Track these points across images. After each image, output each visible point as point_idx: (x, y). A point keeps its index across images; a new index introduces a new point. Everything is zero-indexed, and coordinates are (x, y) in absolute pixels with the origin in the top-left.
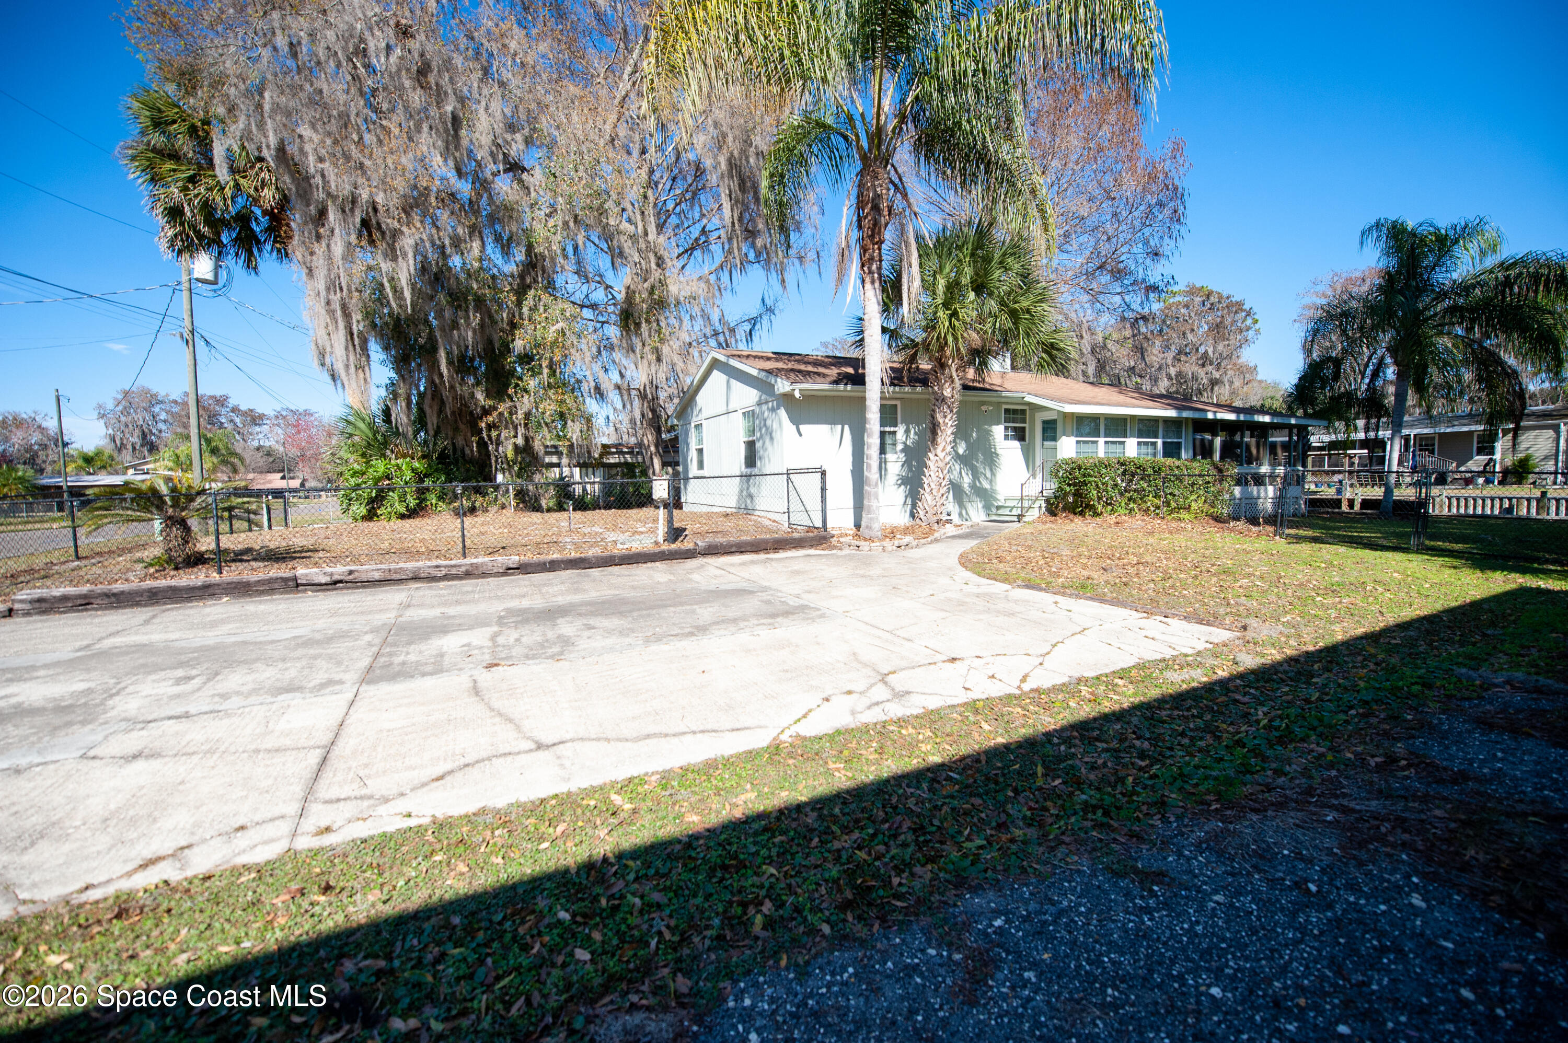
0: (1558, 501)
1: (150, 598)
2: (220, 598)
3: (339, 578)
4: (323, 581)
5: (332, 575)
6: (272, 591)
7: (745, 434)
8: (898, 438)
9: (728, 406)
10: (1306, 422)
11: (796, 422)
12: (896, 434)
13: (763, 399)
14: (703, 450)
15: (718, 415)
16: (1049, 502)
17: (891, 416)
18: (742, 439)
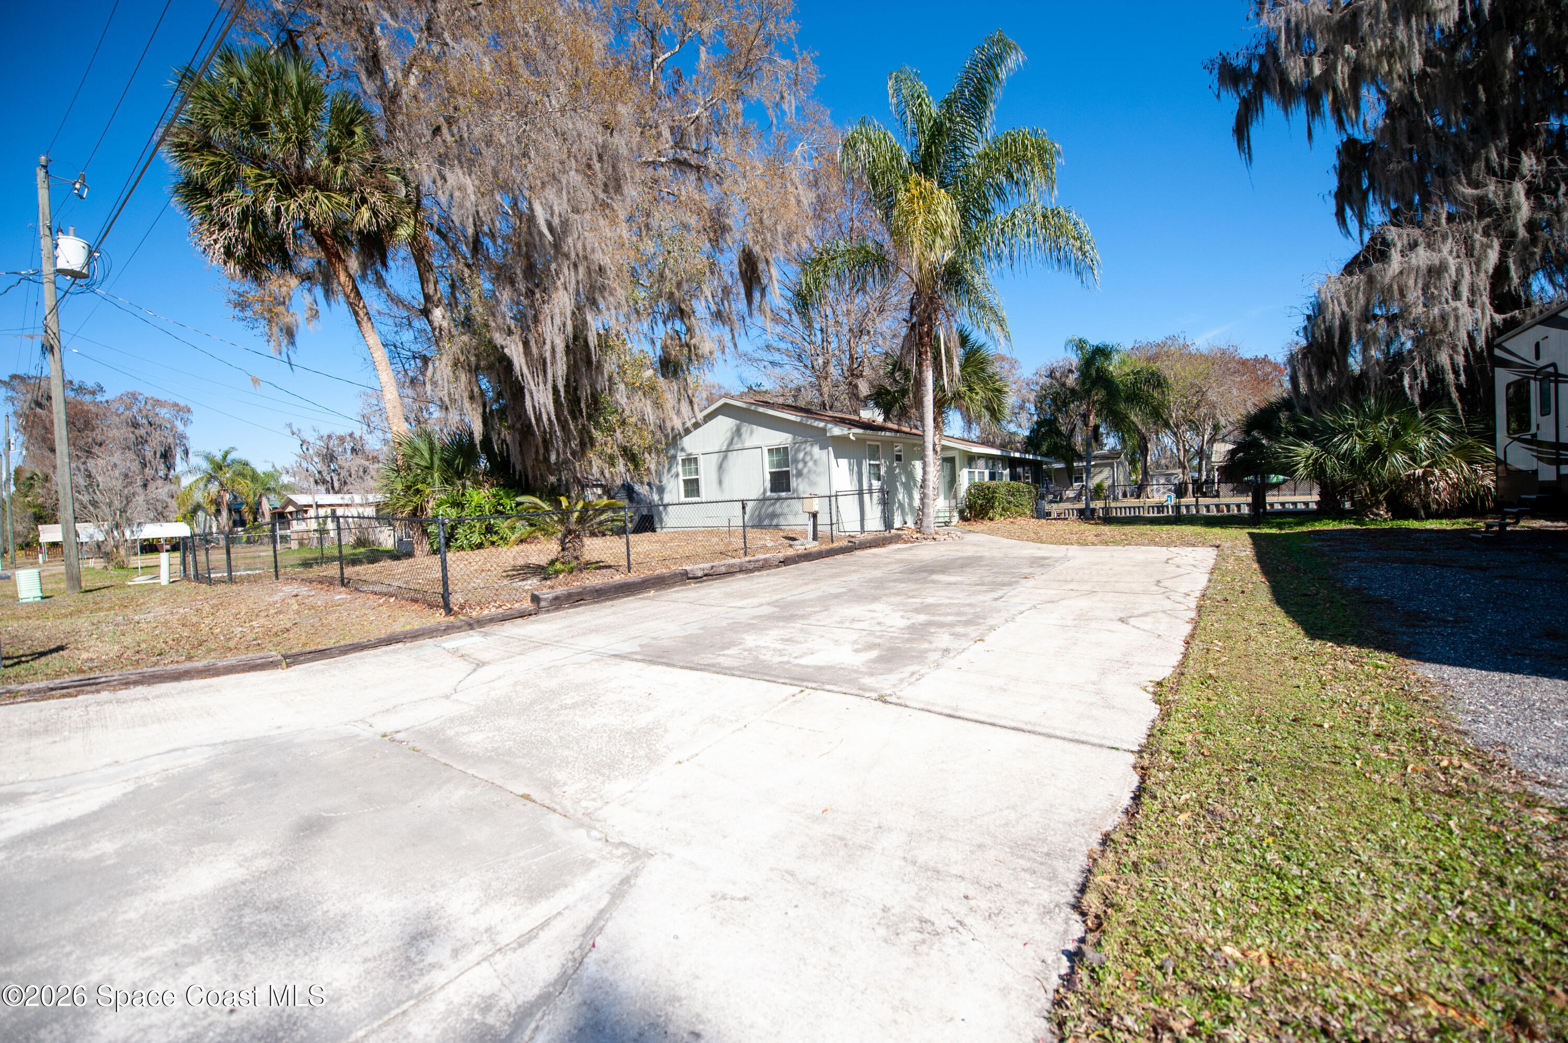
0: (1120, 508)
2: (650, 591)
3: (707, 572)
4: (700, 575)
5: (703, 570)
6: (674, 584)
7: (772, 466)
8: (879, 470)
9: (743, 443)
10: (1045, 459)
11: (836, 457)
12: (878, 466)
13: (800, 439)
14: (696, 481)
15: (727, 451)
16: (961, 512)
17: (874, 453)
18: (768, 470)
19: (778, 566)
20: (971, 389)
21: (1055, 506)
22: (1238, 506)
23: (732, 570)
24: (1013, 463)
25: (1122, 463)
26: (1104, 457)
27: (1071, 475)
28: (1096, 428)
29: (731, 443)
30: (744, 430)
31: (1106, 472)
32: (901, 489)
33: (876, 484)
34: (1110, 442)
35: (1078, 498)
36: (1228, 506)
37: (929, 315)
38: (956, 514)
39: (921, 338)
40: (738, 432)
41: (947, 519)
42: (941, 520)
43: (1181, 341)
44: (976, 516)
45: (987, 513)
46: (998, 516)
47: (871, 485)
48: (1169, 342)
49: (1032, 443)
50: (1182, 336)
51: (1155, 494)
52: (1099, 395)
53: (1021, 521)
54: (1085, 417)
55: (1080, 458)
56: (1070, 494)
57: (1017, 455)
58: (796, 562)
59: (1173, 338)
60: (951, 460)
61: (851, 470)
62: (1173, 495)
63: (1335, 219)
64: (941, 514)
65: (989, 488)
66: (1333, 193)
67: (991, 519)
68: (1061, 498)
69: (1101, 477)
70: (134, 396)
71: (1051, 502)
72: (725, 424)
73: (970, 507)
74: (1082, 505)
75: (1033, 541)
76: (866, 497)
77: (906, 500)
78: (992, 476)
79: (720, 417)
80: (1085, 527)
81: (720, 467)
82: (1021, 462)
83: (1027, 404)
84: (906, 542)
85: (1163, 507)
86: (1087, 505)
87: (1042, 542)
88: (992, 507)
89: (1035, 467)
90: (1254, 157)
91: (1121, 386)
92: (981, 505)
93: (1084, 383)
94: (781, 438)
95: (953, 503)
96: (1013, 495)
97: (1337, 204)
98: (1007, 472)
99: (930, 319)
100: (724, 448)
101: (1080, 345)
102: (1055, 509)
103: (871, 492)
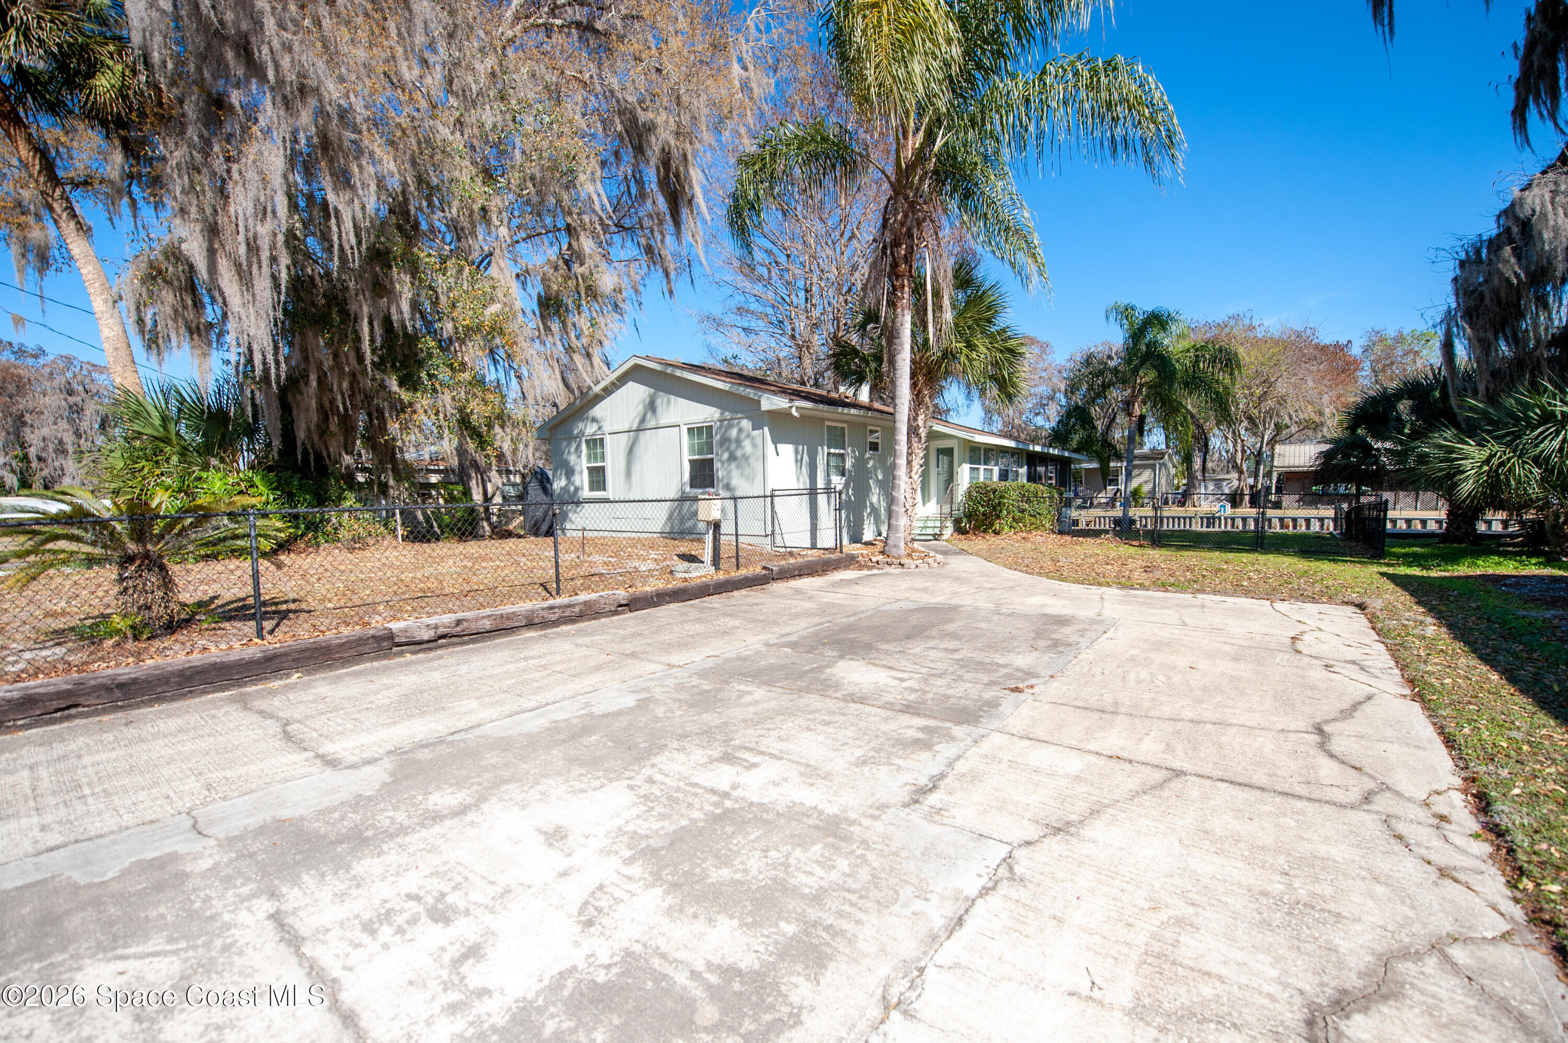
0: (1168, 518)
1: (180, 685)
2: (288, 676)
3: (445, 631)
4: (426, 638)
5: (436, 627)
6: (359, 657)
7: (692, 451)
8: (844, 461)
9: (657, 421)
10: (1074, 456)
11: (775, 442)
12: (842, 456)
13: (728, 415)
14: (602, 469)
15: (638, 430)
16: (957, 522)
17: (836, 437)
18: (687, 457)
19: (615, 613)
20: (970, 346)
21: (1084, 512)
22: (1308, 521)
23: (508, 624)
24: (1033, 460)
25: (1165, 465)
26: (1144, 457)
27: (1107, 477)
28: (1142, 419)
29: (643, 420)
30: (659, 402)
31: (1147, 475)
32: (875, 490)
33: (838, 481)
34: (1155, 439)
35: (1111, 503)
36: (1294, 520)
37: (909, 229)
38: (949, 524)
39: (895, 265)
40: (652, 406)
41: (937, 531)
42: (930, 531)
43: (1247, 322)
44: (976, 528)
45: (992, 524)
46: (1006, 529)
47: (829, 482)
48: (1232, 322)
49: (1059, 436)
50: (1248, 315)
51: (1202, 503)
52: (1148, 376)
53: (1037, 537)
54: (1128, 405)
55: (1119, 457)
56: (1102, 498)
57: (1038, 448)
58: (655, 605)
59: (1236, 317)
60: (949, 452)
61: (799, 462)
62: (1228, 506)
63: (1510, 119)
64: (930, 524)
65: (994, 491)
66: (1513, 80)
67: (997, 533)
68: (1091, 504)
69: (1142, 480)
70: (69, 360)
71: (1080, 507)
72: (635, 393)
73: (970, 516)
74: (1118, 512)
75: (1047, 575)
76: (822, 499)
77: (883, 504)
78: (1004, 476)
79: (631, 384)
80: (1125, 550)
81: (631, 451)
82: (1043, 459)
83: (1058, 395)
84: (861, 567)
85: (1214, 518)
86: (1125, 513)
87: (1062, 578)
88: (998, 517)
89: (1063, 465)
90: (1397, 29)
91: (1177, 366)
92: (984, 514)
93: (1129, 361)
94: (705, 414)
95: (947, 509)
96: (1028, 501)
97: (1518, 97)
98: (1023, 470)
99: (911, 236)
100: (634, 427)
101: (1126, 312)
102: (1083, 517)
103: (828, 490)
